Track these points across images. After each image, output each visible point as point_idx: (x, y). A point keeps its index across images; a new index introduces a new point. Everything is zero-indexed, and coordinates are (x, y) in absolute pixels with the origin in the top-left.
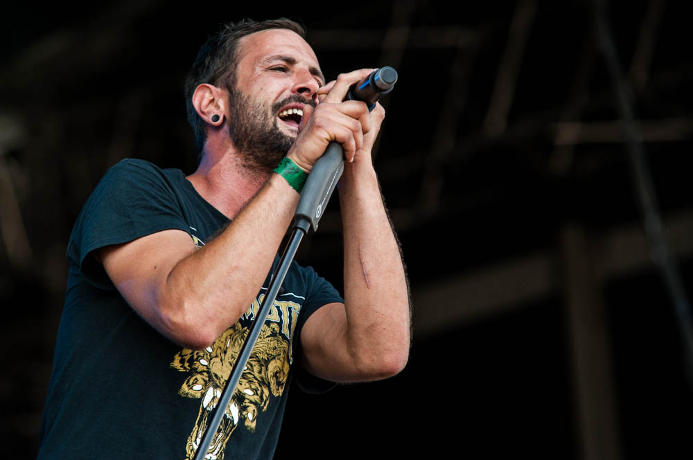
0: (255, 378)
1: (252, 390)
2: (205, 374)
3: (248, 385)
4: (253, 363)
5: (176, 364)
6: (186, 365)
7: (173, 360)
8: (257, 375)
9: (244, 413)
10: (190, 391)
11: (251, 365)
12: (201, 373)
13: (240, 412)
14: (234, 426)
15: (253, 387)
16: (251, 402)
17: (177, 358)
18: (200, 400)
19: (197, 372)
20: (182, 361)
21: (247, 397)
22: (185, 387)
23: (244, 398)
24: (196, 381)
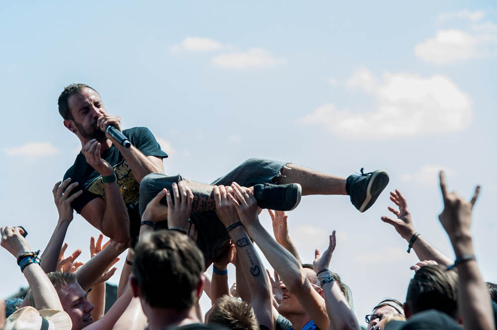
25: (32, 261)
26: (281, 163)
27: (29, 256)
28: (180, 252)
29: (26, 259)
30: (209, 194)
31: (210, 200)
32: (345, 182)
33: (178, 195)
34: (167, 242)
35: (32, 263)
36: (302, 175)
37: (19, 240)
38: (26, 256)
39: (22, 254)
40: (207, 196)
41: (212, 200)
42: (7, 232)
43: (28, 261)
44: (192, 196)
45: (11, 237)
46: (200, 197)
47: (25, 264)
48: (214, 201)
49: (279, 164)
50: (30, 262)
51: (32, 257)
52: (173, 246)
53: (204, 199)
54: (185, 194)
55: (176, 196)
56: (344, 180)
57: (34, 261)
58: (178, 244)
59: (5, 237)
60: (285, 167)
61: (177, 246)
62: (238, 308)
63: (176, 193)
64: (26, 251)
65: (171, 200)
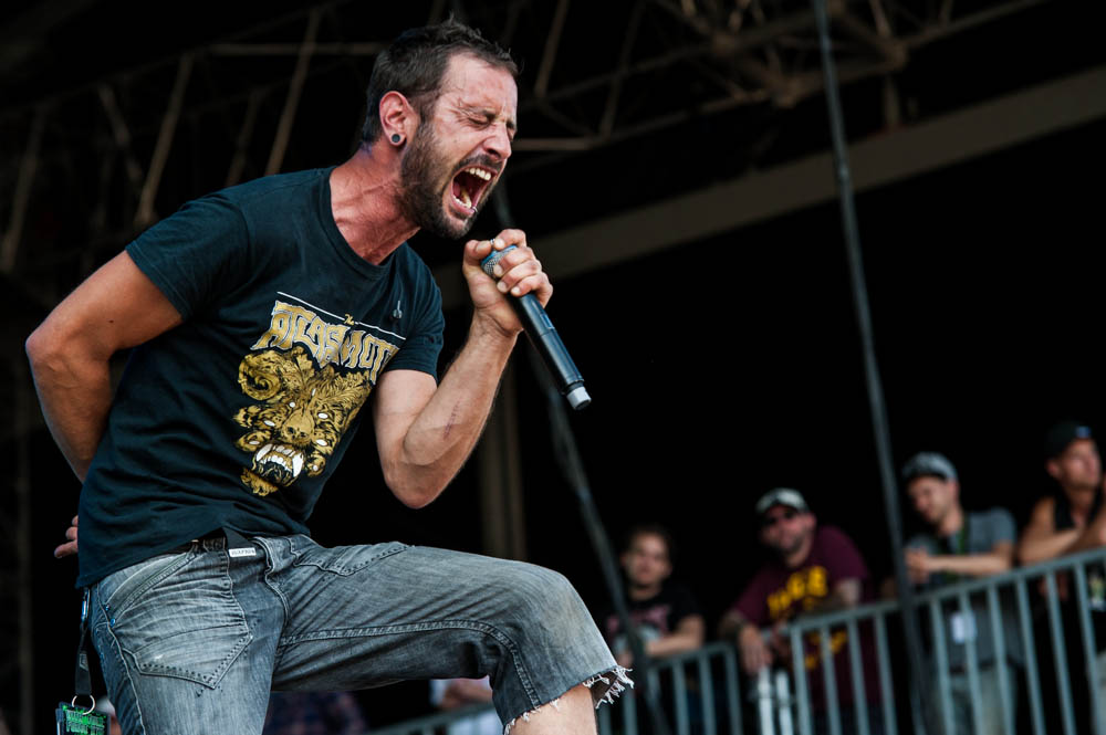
0: (333, 428)
1: (326, 440)
2: (268, 432)
3: (323, 435)
4: (336, 412)
5: (240, 417)
6: (249, 421)
7: (238, 413)
8: (336, 425)
9: (310, 465)
10: (247, 446)
11: (333, 414)
12: (263, 431)
13: (305, 464)
14: (293, 478)
15: (329, 437)
16: (321, 454)
17: (242, 412)
18: (253, 454)
19: (259, 430)
20: (246, 417)
21: (318, 448)
22: (242, 441)
23: (314, 449)
24: (255, 438)
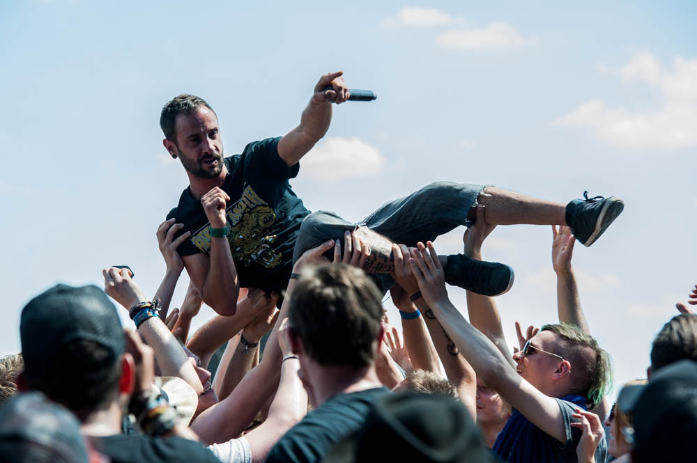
25: (151, 314)
26: (477, 186)
27: (147, 307)
28: (357, 290)
29: (143, 312)
30: (388, 254)
31: (388, 262)
32: (565, 210)
33: (350, 249)
34: (339, 277)
35: (151, 317)
36: (505, 203)
37: (131, 286)
38: (143, 308)
39: (137, 305)
40: (385, 257)
41: (392, 264)
42: (114, 276)
43: (147, 314)
44: (368, 254)
45: (120, 283)
46: (377, 257)
47: (143, 319)
48: (394, 265)
49: (474, 189)
50: (149, 315)
51: (150, 308)
52: (347, 282)
53: (382, 261)
54: (359, 248)
55: (348, 249)
56: (562, 208)
57: (154, 313)
58: (353, 280)
59: (112, 284)
60: (482, 193)
61: (352, 282)
62: (441, 386)
63: (348, 246)
64: (141, 301)
65: (340, 254)
